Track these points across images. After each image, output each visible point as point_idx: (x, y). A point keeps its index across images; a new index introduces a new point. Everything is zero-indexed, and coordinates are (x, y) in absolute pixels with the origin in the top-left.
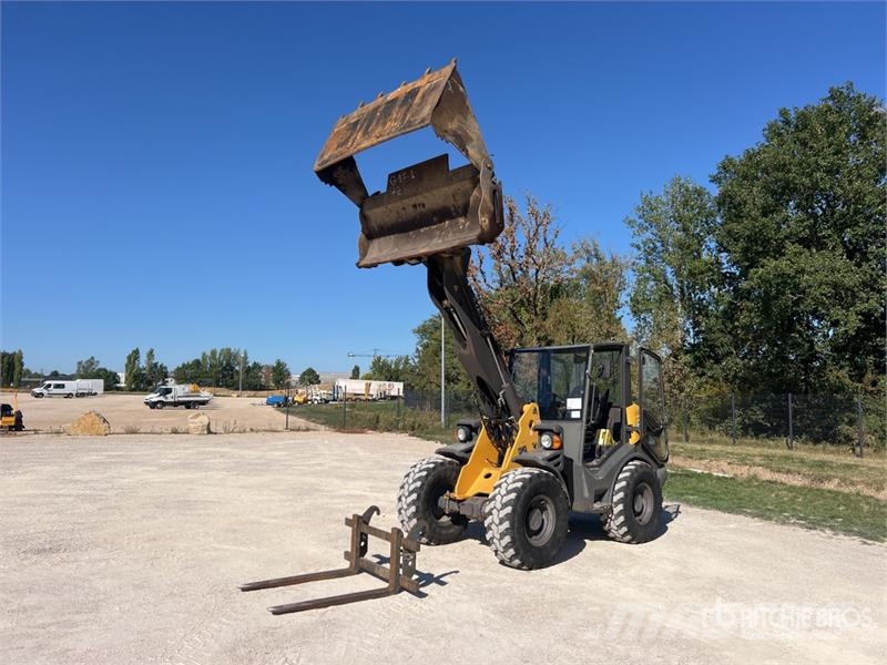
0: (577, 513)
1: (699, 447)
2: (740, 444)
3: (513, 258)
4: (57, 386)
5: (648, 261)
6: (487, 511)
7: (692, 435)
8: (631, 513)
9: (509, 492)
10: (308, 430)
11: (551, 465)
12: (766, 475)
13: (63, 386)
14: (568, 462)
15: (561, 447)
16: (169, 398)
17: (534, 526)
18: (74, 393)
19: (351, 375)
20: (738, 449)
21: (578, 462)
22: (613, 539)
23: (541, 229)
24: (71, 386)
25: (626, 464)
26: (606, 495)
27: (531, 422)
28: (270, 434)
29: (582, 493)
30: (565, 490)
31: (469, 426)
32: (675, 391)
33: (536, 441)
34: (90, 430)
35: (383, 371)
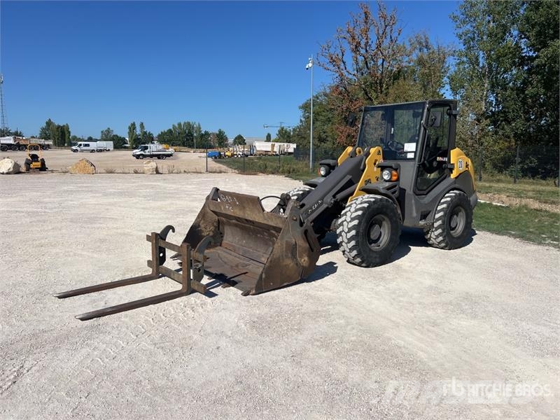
0: (406, 227)
1: (487, 185)
2: (520, 183)
3: (367, 51)
4: (86, 145)
6: (339, 223)
7: (484, 176)
8: (448, 227)
9: (356, 210)
10: (221, 172)
11: (389, 192)
12: (535, 205)
13: (88, 145)
14: (403, 191)
15: (398, 180)
16: (147, 152)
17: (373, 236)
18: (95, 149)
19: (265, 139)
20: (517, 187)
21: (409, 191)
22: (431, 245)
23: (388, 29)
24: (93, 145)
25: (448, 192)
26: (430, 215)
27: (376, 161)
28: (195, 175)
29: (411, 214)
30: (399, 212)
31: (328, 165)
33: (378, 175)
34: (84, 171)
35: (284, 136)
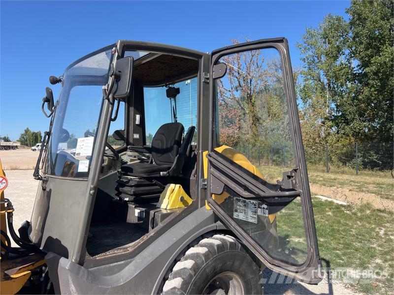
1: (333, 177)
5: (310, 69)
12: (377, 203)
20: (359, 179)
32: (323, 142)
